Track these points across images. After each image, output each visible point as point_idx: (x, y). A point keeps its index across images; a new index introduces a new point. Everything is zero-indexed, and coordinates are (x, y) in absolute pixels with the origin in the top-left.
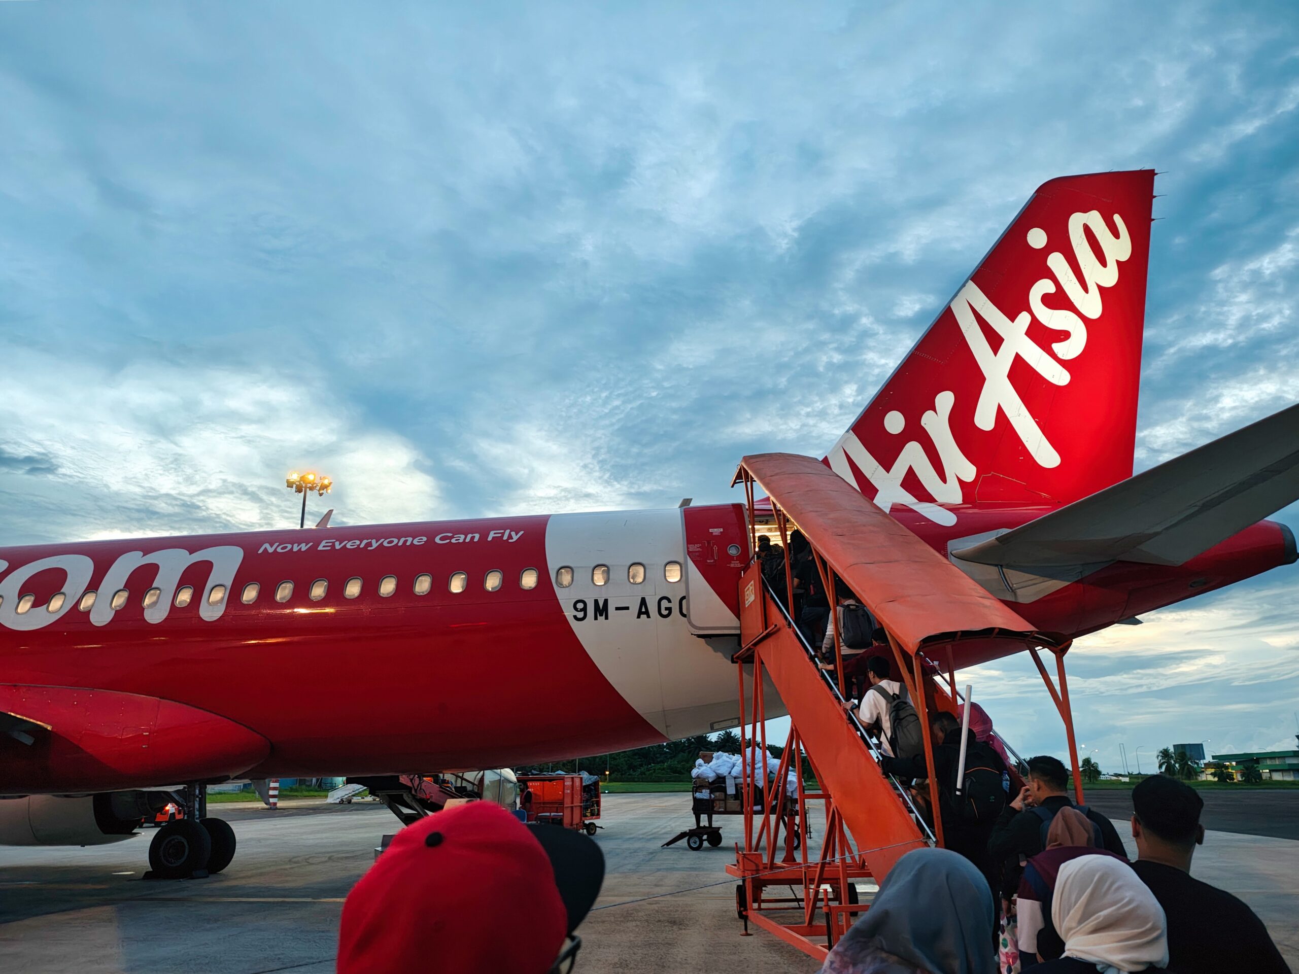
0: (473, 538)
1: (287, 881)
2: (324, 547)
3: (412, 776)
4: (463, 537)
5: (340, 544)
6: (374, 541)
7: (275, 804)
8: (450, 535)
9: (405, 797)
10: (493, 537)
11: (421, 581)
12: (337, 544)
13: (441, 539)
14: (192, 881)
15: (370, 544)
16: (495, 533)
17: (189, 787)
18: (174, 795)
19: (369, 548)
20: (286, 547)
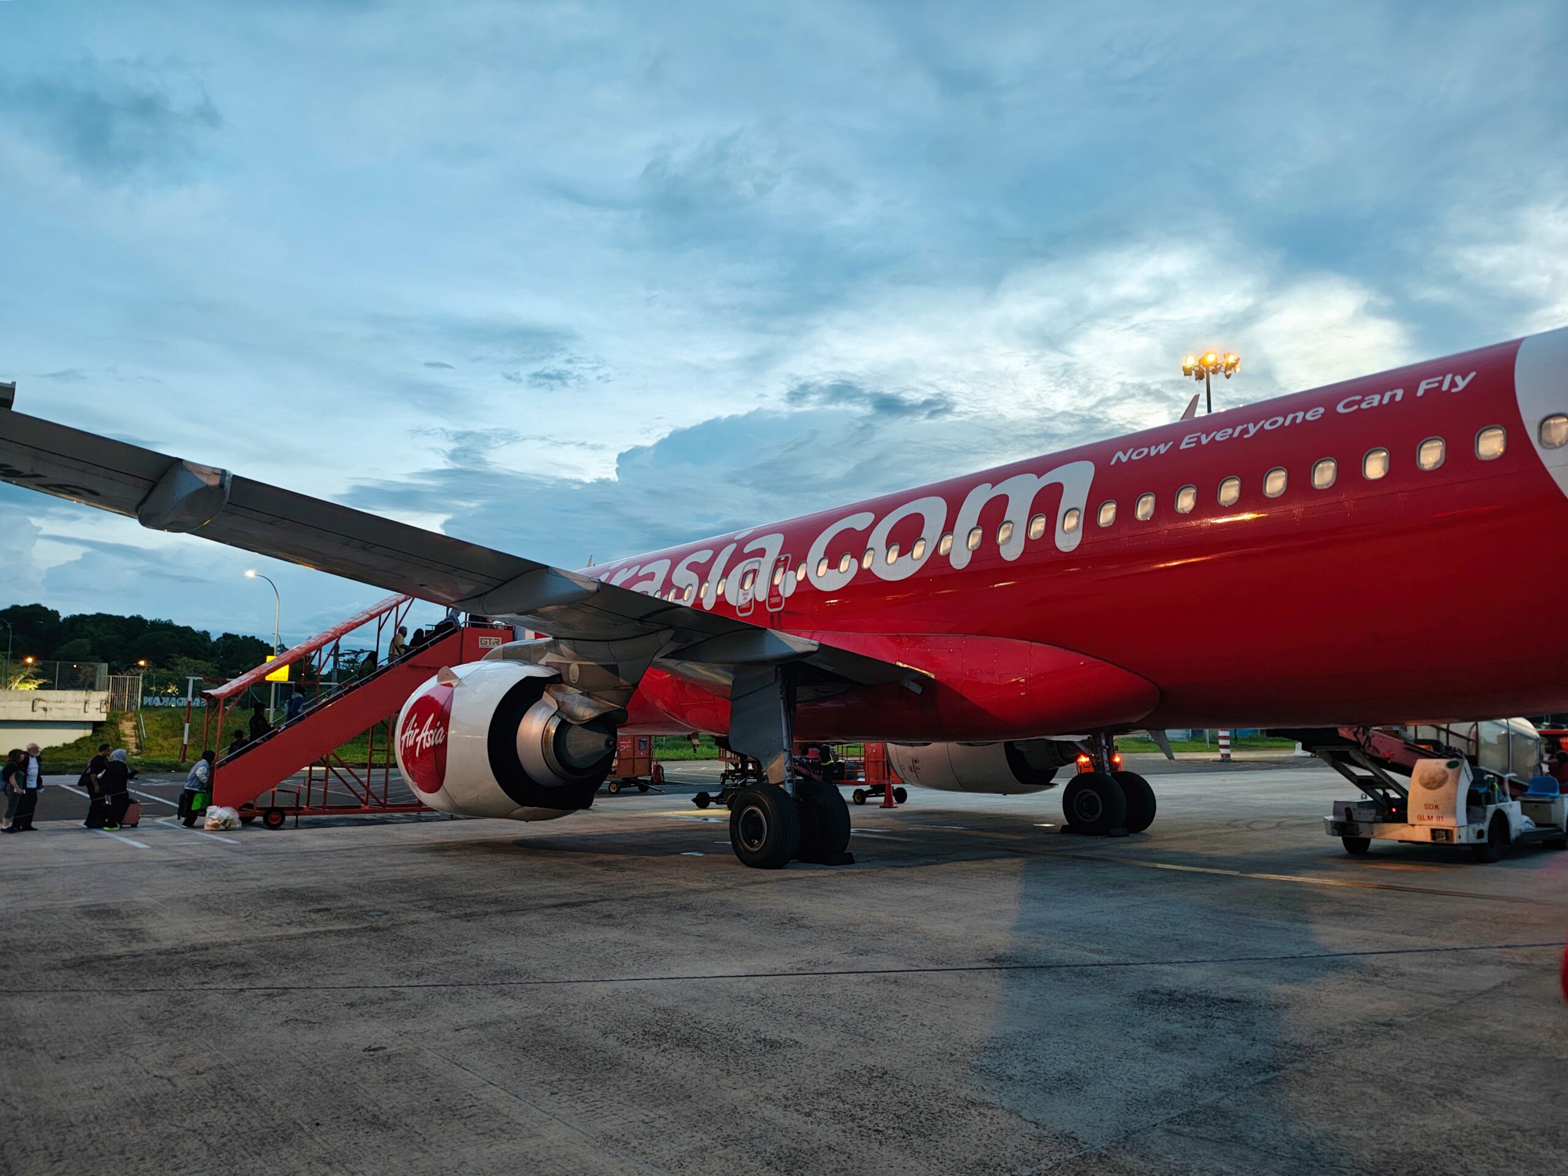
0: (1393, 397)
1: (1217, 849)
2: (1187, 444)
3: (1355, 730)
4: (1377, 397)
5: (1207, 438)
6: (1251, 426)
7: (1228, 755)
8: (1358, 398)
9: (1352, 754)
10: (1426, 391)
11: (1322, 469)
12: (1203, 437)
13: (1346, 406)
14: (1109, 839)
15: (1246, 431)
16: (1428, 384)
17: (1094, 737)
18: (1079, 745)
19: (1246, 436)
20: (1142, 452)
